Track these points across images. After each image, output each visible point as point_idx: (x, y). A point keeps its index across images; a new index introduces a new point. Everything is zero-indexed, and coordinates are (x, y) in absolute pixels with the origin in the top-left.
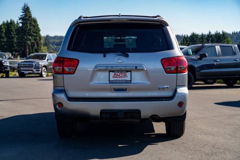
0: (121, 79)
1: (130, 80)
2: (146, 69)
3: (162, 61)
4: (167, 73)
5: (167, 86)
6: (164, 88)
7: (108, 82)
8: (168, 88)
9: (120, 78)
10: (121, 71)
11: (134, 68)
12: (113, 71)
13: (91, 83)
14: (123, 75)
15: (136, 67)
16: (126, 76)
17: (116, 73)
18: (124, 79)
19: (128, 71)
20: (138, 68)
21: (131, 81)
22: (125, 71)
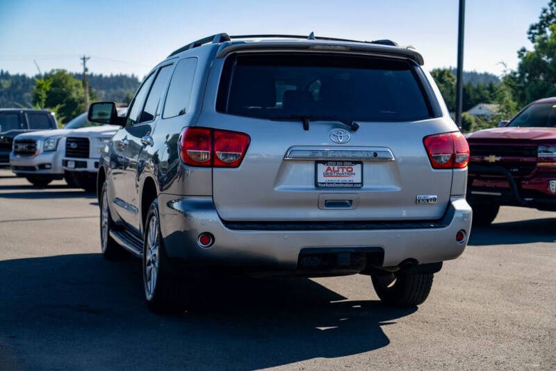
0: (341, 179)
1: (360, 181)
2: (394, 159)
3: (426, 141)
4: (434, 168)
5: (433, 196)
6: (428, 200)
7: (313, 187)
8: (435, 199)
9: (338, 178)
10: (341, 162)
11: (371, 155)
12: (324, 162)
13: (276, 189)
14: (345, 170)
15: (375, 154)
16: (351, 173)
17: (331, 167)
18: (347, 179)
19: (355, 163)
20: (379, 155)
21: (362, 183)
22: (350, 161)
